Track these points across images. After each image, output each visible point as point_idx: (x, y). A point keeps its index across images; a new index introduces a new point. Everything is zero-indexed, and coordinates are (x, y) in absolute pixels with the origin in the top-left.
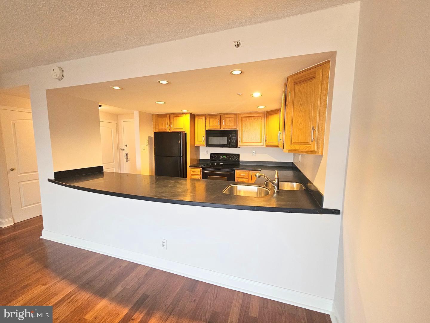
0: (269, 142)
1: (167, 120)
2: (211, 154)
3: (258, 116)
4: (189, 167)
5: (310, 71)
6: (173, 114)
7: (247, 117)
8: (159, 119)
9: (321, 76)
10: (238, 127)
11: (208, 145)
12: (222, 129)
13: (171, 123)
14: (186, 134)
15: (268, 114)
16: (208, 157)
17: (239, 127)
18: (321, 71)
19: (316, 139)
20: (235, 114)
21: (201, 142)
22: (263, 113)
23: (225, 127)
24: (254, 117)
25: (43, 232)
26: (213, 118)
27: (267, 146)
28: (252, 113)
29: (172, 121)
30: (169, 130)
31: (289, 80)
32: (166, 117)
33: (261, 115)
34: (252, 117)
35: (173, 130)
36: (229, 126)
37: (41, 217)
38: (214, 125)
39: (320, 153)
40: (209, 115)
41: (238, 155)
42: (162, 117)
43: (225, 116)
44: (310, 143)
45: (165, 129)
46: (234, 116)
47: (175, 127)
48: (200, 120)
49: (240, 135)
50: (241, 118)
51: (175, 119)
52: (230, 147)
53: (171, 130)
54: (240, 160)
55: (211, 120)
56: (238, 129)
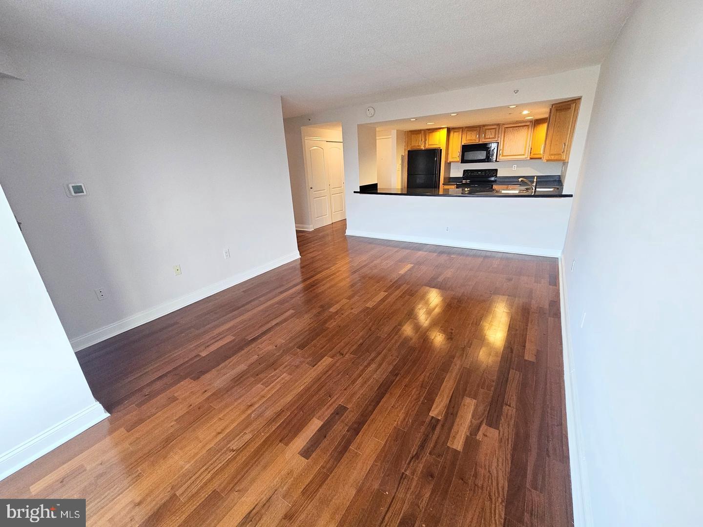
0: (532, 154)
1: (421, 137)
2: (464, 171)
4: (443, 184)
5: (566, 103)
7: (511, 127)
8: (412, 136)
9: (574, 108)
10: (499, 139)
11: (463, 161)
12: (480, 143)
13: (425, 140)
14: (441, 150)
15: (537, 122)
16: (461, 175)
17: (501, 139)
18: (574, 104)
19: (565, 151)
20: (498, 125)
21: (455, 158)
22: (531, 121)
23: (485, 140)
24: (519, 126)
25: (347, 231)
26: (470, 131)
27: (531, 158)
28: (517, 122)
29: (427, 138)
30: (423, 148)
31: (554, 106)
32: (421, 133)
33: (528, 124)
34: (517, 127)
35: (427, 147)
36: (489, 138)
37: (344, 221)
38: (472, 138)
39: (567, 161)
40: (466, 127)
41: (496, 170)
42: (416, 134)
43: (486, 127)
44: (562, 154)
45: (419, 146)
46: (495, 127)
47: (430, 144)
48: (455, 133)
49: (501, 148)
50: (503, 129)
51: (431, 134)
52: (488, 162)
53: (425, 146)
54: (498, 176)
55: (469, 133)
56: (499, 141)
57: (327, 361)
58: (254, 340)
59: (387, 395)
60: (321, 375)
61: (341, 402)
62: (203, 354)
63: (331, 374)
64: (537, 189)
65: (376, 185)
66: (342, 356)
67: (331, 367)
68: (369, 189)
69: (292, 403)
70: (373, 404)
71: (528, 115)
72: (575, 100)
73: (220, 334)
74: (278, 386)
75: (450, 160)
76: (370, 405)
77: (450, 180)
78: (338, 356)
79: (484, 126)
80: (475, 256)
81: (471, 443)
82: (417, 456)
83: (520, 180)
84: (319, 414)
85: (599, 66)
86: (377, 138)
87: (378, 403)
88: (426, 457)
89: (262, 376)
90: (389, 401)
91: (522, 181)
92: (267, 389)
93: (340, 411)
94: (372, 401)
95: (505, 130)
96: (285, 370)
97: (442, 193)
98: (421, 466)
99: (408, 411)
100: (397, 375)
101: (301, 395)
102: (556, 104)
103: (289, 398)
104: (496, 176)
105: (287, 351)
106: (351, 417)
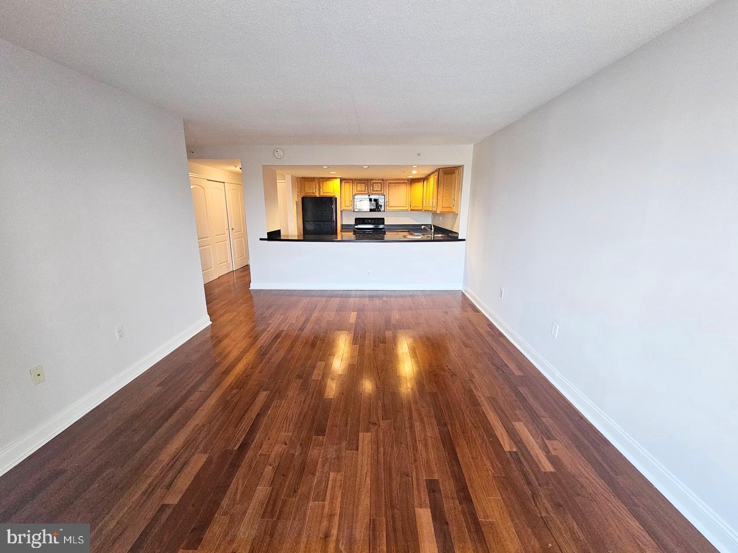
0: (413, 207)
1: (314, 184)
2: (356, 219)
3: (404, 183)
4: (340, 231)
5: (451, 169)
6: (322, 178)
7: (393, 183)
8: (305, 182)
13: (320, 188)
14: (336, 198)
15: (413, 181)
16: (353, 222)
17: (386, 192)
18: (458, 171)
19: (455, 205)
20: (383, 180)
21: (349, 207)
22: (408, 180)
23: (373, 192)
24: (399, 183)
25: (251, 285)
26: (360, 183)
27: (411, 210)
28: (397, 179)
29: (321, 185)
30: (317, 195)
31: (441, 170)
32: (314, 181)
33: (406, 181)
35: (322, 194)
36: (377, 191)
38: (361, 190)
40: (356, 180)
41: (383, 219)
42: (310, 181)
43: (373, 181)
44: (452, 207)
45: (313, 193)
46: (381, 181)
47: (324, 191)
48: (346, 184)
49: (387, 200)
50: (387, 184)
51: (325, 183)
52: (378, 211)
53: (319, 193)
54: (385, 224)
55: (359, 185)
56: (385, 194)
57: (365, 438)
58: (244, 447)
59: (457, 449)
60: (375, 457)
61: (424, 477)
62: (173, 500)
63: (384, 450)
64: (435, 235)
65: (279, 231)
66: (376, 427)
67: (376, 442)
68: (274, 236)
69: (375, 505)
70: (454, 463)
71: (416, 174)
72: (457, 167)
73: (175, 458)
74: (339, 494)
75: (344, 208)
76: (453, 466)
77: (345, 228)
78: (373, 428)
79: (371, 180)
80: (401, 296)
81: (554, 460)
82: (534, 495)
83: (423, 227)
84: (416, 502)
85: (472, 145)
86: (278, 181)
87: (458, 461)
88: (542, 492)
89: (302, 490)
90: (464, 453)
91: (424, 228)
92: (327, 503)
93: (433, 487)
94: (451, 461)
95: (389, 185)
96: (326, 469)
97: (340, 239)
98: (545, 501)
99: (488, 456)
100: (445, 425)
101: (376, 489)
102: (443, 168)
103: (365, 501)
104: (383, 224)
105: (306, 444)
106: (448, 487)
